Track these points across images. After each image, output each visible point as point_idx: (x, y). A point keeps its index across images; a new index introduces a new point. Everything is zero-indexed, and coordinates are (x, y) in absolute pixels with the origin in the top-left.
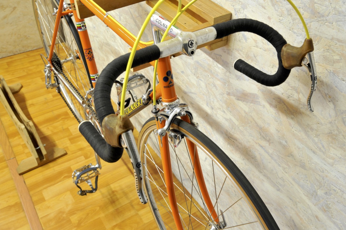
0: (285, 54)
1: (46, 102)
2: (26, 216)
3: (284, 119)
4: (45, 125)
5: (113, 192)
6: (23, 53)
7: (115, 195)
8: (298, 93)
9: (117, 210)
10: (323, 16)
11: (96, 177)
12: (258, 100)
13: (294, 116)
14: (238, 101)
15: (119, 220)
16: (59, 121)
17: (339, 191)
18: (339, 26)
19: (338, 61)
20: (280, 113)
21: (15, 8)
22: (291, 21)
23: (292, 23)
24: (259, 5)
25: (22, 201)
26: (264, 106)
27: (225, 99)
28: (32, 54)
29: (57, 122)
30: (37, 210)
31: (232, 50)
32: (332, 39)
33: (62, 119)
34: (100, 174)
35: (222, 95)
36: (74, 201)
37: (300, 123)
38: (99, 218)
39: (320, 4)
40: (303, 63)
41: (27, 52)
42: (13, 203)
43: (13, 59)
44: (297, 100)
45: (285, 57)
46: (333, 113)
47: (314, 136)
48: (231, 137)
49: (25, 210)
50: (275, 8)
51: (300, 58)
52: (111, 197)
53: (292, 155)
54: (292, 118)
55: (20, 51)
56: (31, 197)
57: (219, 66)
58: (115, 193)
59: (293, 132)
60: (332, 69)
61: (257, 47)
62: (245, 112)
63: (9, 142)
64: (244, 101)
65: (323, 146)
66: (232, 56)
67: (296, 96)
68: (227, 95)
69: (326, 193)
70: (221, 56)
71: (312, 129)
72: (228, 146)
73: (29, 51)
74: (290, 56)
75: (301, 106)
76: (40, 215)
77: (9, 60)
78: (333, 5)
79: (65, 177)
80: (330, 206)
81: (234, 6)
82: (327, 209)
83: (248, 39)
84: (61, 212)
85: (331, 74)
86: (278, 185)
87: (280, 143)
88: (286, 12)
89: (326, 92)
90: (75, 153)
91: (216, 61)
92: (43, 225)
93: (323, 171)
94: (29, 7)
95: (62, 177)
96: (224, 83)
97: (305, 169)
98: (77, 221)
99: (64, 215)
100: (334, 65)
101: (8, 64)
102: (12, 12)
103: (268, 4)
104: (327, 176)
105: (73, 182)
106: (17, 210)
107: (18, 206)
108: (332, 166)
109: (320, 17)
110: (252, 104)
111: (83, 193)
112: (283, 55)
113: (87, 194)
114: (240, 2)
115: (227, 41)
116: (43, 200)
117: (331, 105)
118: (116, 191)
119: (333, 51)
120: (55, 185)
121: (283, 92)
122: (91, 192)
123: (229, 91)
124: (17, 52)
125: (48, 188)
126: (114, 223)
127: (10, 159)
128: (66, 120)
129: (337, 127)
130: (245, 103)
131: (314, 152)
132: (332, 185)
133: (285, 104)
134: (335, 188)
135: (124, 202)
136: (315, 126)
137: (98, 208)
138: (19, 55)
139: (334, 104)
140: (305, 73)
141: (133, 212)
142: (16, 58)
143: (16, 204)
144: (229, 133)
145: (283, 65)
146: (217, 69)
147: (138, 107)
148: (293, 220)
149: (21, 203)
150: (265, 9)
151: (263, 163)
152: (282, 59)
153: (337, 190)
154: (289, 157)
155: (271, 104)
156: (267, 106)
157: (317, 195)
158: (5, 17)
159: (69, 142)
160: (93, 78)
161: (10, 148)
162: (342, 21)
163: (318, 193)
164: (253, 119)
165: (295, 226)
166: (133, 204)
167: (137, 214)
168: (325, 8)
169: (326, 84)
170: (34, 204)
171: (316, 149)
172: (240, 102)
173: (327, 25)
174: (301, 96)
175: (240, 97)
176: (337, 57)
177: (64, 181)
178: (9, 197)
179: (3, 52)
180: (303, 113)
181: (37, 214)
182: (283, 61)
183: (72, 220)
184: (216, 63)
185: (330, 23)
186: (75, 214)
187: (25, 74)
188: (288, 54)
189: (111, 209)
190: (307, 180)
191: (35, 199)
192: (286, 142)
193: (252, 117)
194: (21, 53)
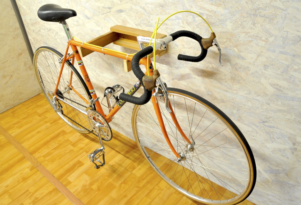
0: (203, 42)
1: (47, 128)
2: (63, 194)
3: (207, 80)
4: (53, 141)
5: (112, 166)
6: (20, 104)
7: (114, 167)
8: (211, 64)
9: (119, 175)
10: (214, 24)
11: (103, 155)
12: (191, 76)
13: (212, 76)
14: (179, 81)
15: (122, 180)
16: (60, 137)
17: (243, 105)
18: (222, 26)
19: (226, 42)
20: (205, 78)
21: (12, 76)
22: (199, 30)
23: (200, 31)
24: (181, 27)
25: (56, 187)
26: (195, 78)
27: (171, 83)
28: (26, 103)
29: (59, 138)
30: (68, 189)
31: (170, 54)
32: (221, 33)
33: (62, 135)
34: (105, 152)
35: (169, 82)
36: (90, 178)
37: (216, 79)
38: (110, 182)
39: (211, 19)
40: (213, 44)
41: (22, 103)
42: (52, 190)
43: (15, 109)
44: (211, 68)
45: (204, 44)
46: (230, 67)
47: (225, 82)
48: (179, 104)
49: (61, 192)
50: (190, 26)
51: (211, 42)
52: (112, 169)
53: (216, 98)
54: (211, 78)
55: (18, 103)
56: (61, 183)
57: (164, 65)
58: (114, 166)
59: (214, 85)
60: (224, 46)
61: (184, 48)
62: (185, 85)
63: (33, 157)
64: (183, 80)
65: (230, 86)
66: (171, 57)
67: (210, 66)
68: (172, 80)
69: (238, 110)
70: (164, 60)
71: (223, 80)
72: (179, 110)
73: (23, 102)
74: (206, 43)
75: (214, 70)
76: (72, 191)
77: (12, 110)
78: (217, 18)
79: (78, 166)
80: (241, 116)
81: (167, 31)
82: (240, 119)
83: (179, 45)
84: (84, 186)
85: (225, 48)
86: (212, 119)
87: (208, 94)
88: (196, 27)
89: (225, 58)
90: (79, 151)
91: (162, 64)
92: (76, 196)
93: (233, 99)
94: (20, 73)
95: (77, 167)
96: (169, 74)
97: (224, 103)
98: (97, 188)
99: (87, 187)
100: (225, 44)
101: (12, 112)
102: (10, 79)
103: (186, 25)
104: (236, 101)
105: (91, 161)
106: (56, 192)
107: (56, 190)
108: (237, 94)
109: (212, 25)
110: (188, 80)
111: (98, 167)
112: (203, 43)
113: (100, 167)
114: (170, 28)
115: (167, 50)
116: (70, 183)
117: (229, 64)
118: (114, 165)
119: (223, 38)
120: (74, 173)
121: (203, 66)
122: (102, 165)
123: (173, 78)
124: (16, 104)
125: (70, 175)
126: (120, 182)
127: (38, 166)
128: (65, 135)
129: (234, 73)
130: (183, 81)
131: (227, 91)
132: (239, 104)
133: (206, 72)
134: (241, 105)
135: (121, 169)
136: (224, 78)
137: (107, 177)
138: (17, 106)
139: (230, 63)
140: (212, 53)
141: (129, 173)
142: (16, 108)
143: (54, 189)
144: (178, 102)
145: (204, 47)
146: (163, 68)
147: (131, 94)
148: (225, 135)
149: (56, 188)
150: (184, 28)
151: (201, 111)
152: (203, 45)
153: (242, 105)
154: (215, 100)
155: (198, 75)
156: (197, 77)
157: (233, 114)
158: (6, 83)
159: (72, 147)
160: (92, 92)
161: (35, 160)
162: (223, 23)
163: (234, 112)
164: (190, 88)
165: (227, 137)
166: (127, 168)
167: (132, 174)
168: (214, 20)
169: (224, 54)
170: (65, 186)
171: (227, 89)
172: (181, 81)
173: (217, 27)
174: (213, 65)
175: (180, 78)
176: (225, 40)
177: (79, 168)
178: (47, 187)
179: (7, 106)
180: (216, 73)
181: (70, 191)
182: (203, 46)
183: (93, 188)
184: (162, 65)
185: (217, 26)
186: (93, 184)
187: (26, 116)
188: (205, 42)
189: (115, 176)
190: (227, 108)
191: (64, 183)
192: (211, 92)
193: (189, 87)
194: (18, 105)
